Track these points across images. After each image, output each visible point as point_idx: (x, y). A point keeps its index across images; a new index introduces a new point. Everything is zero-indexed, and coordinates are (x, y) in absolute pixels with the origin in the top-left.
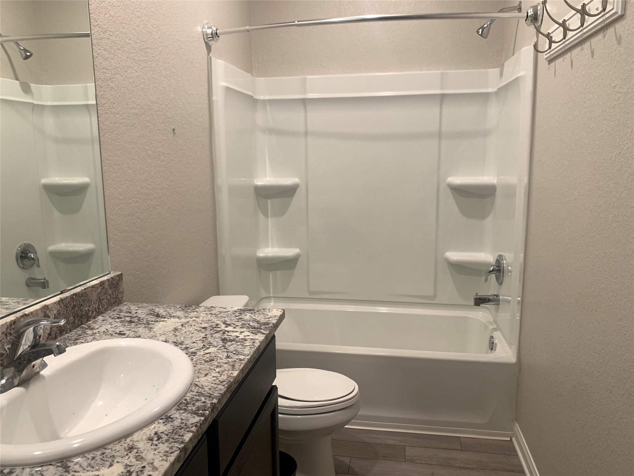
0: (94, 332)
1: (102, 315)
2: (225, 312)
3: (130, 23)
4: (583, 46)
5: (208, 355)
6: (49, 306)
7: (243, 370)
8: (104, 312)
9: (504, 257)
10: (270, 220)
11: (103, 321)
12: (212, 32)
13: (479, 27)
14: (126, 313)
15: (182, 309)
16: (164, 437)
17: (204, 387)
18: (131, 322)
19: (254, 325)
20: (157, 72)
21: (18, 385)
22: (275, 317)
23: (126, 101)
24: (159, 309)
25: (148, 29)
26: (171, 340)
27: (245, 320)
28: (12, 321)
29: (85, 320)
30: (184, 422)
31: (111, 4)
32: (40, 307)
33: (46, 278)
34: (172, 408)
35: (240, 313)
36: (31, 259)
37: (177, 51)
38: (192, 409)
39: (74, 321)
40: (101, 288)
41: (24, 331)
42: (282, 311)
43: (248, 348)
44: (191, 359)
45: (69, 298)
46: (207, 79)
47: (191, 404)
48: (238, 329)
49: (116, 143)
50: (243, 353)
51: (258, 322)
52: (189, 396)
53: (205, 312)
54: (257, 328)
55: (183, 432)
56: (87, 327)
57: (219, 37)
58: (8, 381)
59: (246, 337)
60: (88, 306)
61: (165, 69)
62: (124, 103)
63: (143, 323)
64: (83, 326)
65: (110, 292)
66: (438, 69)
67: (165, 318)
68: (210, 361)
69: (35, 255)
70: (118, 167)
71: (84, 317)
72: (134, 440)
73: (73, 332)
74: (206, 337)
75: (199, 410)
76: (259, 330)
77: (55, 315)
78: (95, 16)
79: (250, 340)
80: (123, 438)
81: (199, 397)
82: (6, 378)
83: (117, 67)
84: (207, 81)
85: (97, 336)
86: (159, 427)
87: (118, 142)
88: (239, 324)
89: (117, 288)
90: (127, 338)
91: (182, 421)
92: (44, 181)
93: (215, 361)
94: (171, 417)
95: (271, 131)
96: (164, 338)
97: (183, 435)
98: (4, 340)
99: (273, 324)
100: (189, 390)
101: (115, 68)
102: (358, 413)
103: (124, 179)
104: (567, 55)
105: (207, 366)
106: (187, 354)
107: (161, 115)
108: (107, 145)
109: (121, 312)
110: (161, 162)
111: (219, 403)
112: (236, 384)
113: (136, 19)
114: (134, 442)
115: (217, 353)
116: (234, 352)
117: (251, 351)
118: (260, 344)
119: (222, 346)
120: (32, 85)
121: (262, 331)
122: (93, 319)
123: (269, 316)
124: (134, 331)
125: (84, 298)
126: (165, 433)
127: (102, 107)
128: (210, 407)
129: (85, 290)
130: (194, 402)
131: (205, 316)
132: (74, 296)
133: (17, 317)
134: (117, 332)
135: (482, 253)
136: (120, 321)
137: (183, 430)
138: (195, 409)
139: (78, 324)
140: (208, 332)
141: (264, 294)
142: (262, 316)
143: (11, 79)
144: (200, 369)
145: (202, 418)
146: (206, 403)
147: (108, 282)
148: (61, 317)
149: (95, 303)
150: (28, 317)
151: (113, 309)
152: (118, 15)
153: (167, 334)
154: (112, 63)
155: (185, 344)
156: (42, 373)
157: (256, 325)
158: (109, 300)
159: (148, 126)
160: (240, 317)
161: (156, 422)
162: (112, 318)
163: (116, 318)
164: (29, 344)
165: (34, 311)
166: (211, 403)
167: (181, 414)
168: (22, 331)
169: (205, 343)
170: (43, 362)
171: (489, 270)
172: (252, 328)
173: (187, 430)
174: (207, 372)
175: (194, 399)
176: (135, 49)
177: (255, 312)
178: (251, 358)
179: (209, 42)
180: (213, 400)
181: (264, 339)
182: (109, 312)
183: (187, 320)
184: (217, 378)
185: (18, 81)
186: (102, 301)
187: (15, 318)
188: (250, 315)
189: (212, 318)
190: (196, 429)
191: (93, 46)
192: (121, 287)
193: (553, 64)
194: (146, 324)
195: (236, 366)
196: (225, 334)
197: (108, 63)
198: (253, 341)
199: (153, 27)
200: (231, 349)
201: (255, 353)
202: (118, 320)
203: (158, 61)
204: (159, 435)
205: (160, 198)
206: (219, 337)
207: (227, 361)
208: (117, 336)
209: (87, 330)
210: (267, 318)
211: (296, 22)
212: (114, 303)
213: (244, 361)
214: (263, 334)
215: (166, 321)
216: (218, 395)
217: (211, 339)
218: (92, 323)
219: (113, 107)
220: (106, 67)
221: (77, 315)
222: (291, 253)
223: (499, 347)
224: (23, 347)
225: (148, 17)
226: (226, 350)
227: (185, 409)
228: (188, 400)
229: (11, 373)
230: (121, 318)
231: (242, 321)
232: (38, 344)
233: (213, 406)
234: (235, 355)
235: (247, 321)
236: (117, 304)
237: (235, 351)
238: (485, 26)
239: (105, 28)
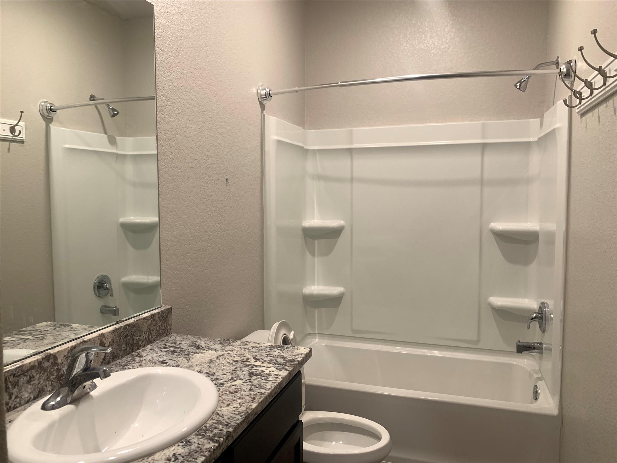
0: (141, 359)
1: (151, 344)
2: (258, 347)
3: (191, 91)
4: (607, 103)
5: (234, 387)
6: (105, 335)
7: (262, 403)
8: (153, 341)
9: (547, 303)
10: (316, 258)
11: (151, 349)
12: (266, 93)
13: (517, 81)
14: (172, 344)
15: (220, 342)
16: (180, 459)
17: (224, 416)
18: (174, 352)
19: (281, 361)
20: (213, 130)
21: (71, 403)
22: (301, 355)
23: (184, 156)
24: (200, 341)
25: (207, 94)
26: (205, 371)
27: (273, 356)
28: (72, 346)
29: (136, 348)
30: (200, 447)
31: (175, 77)
32: (97, 335)
33: (117, 306)
34: (193, 433)
35: (271, 350)
36: (106, 289)
37: (233, 111)
38: (209, 436)
39: (126, 349)
40: (151, 320)
41: (78, 356)
42: (309, 349)
43: (270, 383)
44: (218, 389)
45: (123, 328)
46: (260, 134)
47: (210, 431)
48: (265, 364)
49: (174, 192)
50: (265, 387)
51: (285, 359)
52: (209, 423)
53: (240, 347)
54: (283, 365)
55: (197, 456)
56: (137, 355)
57: (272, 97)
58: (62, 399)
59: (270, 373)
60: (139, 336)
61: (221, 127)
62: (183, 158)
63: (184, 354)
64: (134, 353)
65: (160, 324)
66: (480, 120)
67: (204, 350)
68: (235, 393)
69: (110, 285)
70: (174, 214)
71: (135, 345)
72: (155, 459)
73: (124, 359)
74: (236, 370)
75: (215, 437)
76: (284, 366)
77: (109, 342)
78: (161, 88)
79: (274, 375)
80: (146, 456)
81: (218, 425)
82: (61, 396)
83: (177, 129)
84: (260, 136)
85: (143, 363)
86: (178, 450)
87: (175, 192)
88: (268, 359)
89: (166, 320)
90: (169, 367)
91: (199, 446)
92: (122, 220)
93: (239, 393)
94: (190, 441)
95: (320, 177)
96: (199, 369)
97: (196, 458)
98: (65, 363)
99: (299, 361)
100: (210, 417)
101: (176, 130)
102: (388, 454)
103: (179, 223)
104: (595, 110)
105: (230, 397)
106: (215, 384)
107: (216, 167)
108: (165, 195)
109: (168, 343)
110: (214, 208)
111: (235, 432)
112: (254, 416)
113: (197, 87)
114: (154, 461)
115: (242, 386)
116: (257, 386)
117: (273, 386)
118: (282, 380)
119: (248, 380)
120: (118, 138)
121: (287, 368)
122: (143, 347)
123: (296, 354)
124: (175, 361)
125: (136, 328)
126: (182, 455)
127: (162, 163)
128: (226, 435)
129: (138, 321)
130: (212, 429)
131: (239, 350)
132: (127, 327)
133: (77, 343)
134: (160, 361)
135: (527, 299)
136: (165, 351)
137: (198, 453)
138: (212, 435)
139: (129, 351)
140: (238, 366)
141: (309, 331)
142: (290, 353)
143: (101, 133)
144: (224, 400)
145: (216, 445)
146: (223, 431)
147: (159, 315)
148: (115, 344)
149: (146, 333)
150: (87, 343)
151: (161, 340)
152: (181, 85)
153: (203, 364)
154: (173, 125)
155: (216, 375)
156: (92, 393)
157: (282, 361)
158: (158, 331)
159: (203, 177)
160: (270, 353)
161: (177, 445)
162: (159, 348)
163: (162, 347)
164: (82, 367)
165: (92, 338)
166: (227, 432)
167: (199, 439)
168: (77, 355)
169: (234, 376)
170: (93, 384)
171: (531, 316)
172: (278, 365)
173: (201, 454)
174: (230, 402)
175: (213, 427)
176: (194, 112)
177: (284, 349)
178: (271, 392)
179: (262, 101)
180: (229, 428)
181: (287, 375)
182: (158, 341)
183: (223, 353)
184: (237, 408)
185: (106, 135)
186: (151, 332)
187: (75, 344)
188: (280, 351)
189: (245, 352)
190: (209, 454)
191: (158, 112)
192: (170, 320)
193: (584, 118)
194: (186, 354)
195: (256, 398)
196: (253, 368)
197: (170, 126)
198: (277, 376)
199: (211, 92)
200: (255, 383)
201: (276, 388)
202: (163, 350)
203: (215, 121)
204: (176, 457)
205: (211, 239)
206: (247, 371)
207: (249, 394)
208: (160, 364)
209: (136, 357)
210: (294, 356)
211: (339, 83)
212: (163, 333)
213: (264, 395)
214: (287, 370)
215: (204, 353)
216: (234, 424)
217: (240, 373)
218: (141, 351)
219: (172, 163)
220: (168, 129)
221: (129, 344)
222: (336, 292)
223: (541, 397)
224: (77, 369)
225: (208, 85)
226: (250, 383)
227: (203, 434)
228: (208, 427)
229: (65, 392)
230: (166, 348)
231: (270, 357)
232: (89, 368)
233: (229, 435)
234: (258, 388)
235: (275, 357)
236: (165, 335)
237: (258, 384)
238: (522, 80)
239: (169, 97)
